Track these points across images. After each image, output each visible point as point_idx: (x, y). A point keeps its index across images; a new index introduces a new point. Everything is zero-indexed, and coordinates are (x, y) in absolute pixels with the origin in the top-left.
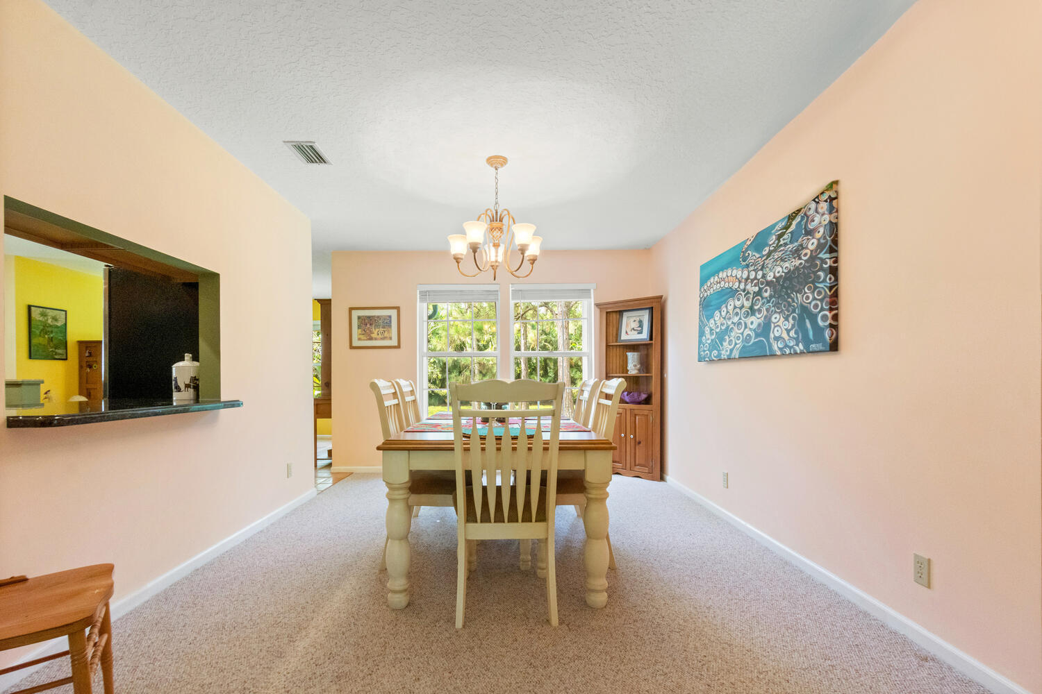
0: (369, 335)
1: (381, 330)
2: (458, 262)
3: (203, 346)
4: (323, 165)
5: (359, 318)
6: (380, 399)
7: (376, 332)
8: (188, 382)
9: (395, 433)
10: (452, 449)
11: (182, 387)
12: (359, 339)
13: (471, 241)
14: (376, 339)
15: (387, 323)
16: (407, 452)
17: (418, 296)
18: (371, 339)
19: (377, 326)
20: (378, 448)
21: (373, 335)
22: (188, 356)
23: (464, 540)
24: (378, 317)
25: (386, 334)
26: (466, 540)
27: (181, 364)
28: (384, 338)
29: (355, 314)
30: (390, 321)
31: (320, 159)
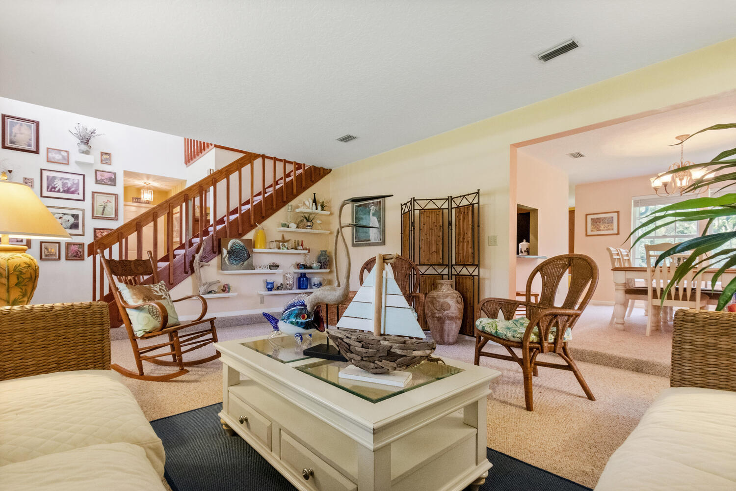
0: (598, 228)
1: (606, 225)
2: (656, 191)
3: (531, 237)
4: (582, 157)
5: (592, 219)
6: (611, 255)
7: (602, 226)
8: (525, 250)
9: (617, 265)
10: (646, 271)
11: (523, 252)
12: (592, 231)
13: (663, 181)
14: (603, 230)
15: (610, 221)
16: (624, 272)
17: (633, 203)
18: (600, 230)
19: (604, 223)
20: (612, 270)
21: (601, 228)
22: (524, 240)
23: (651, 306)
24: (604, 218)
25: (609, 227)
26: (652, 305)
27: (522, 243)
28: (609, 229)
29: (589, 218)
30: (613, 220)
31: (581, 156)
